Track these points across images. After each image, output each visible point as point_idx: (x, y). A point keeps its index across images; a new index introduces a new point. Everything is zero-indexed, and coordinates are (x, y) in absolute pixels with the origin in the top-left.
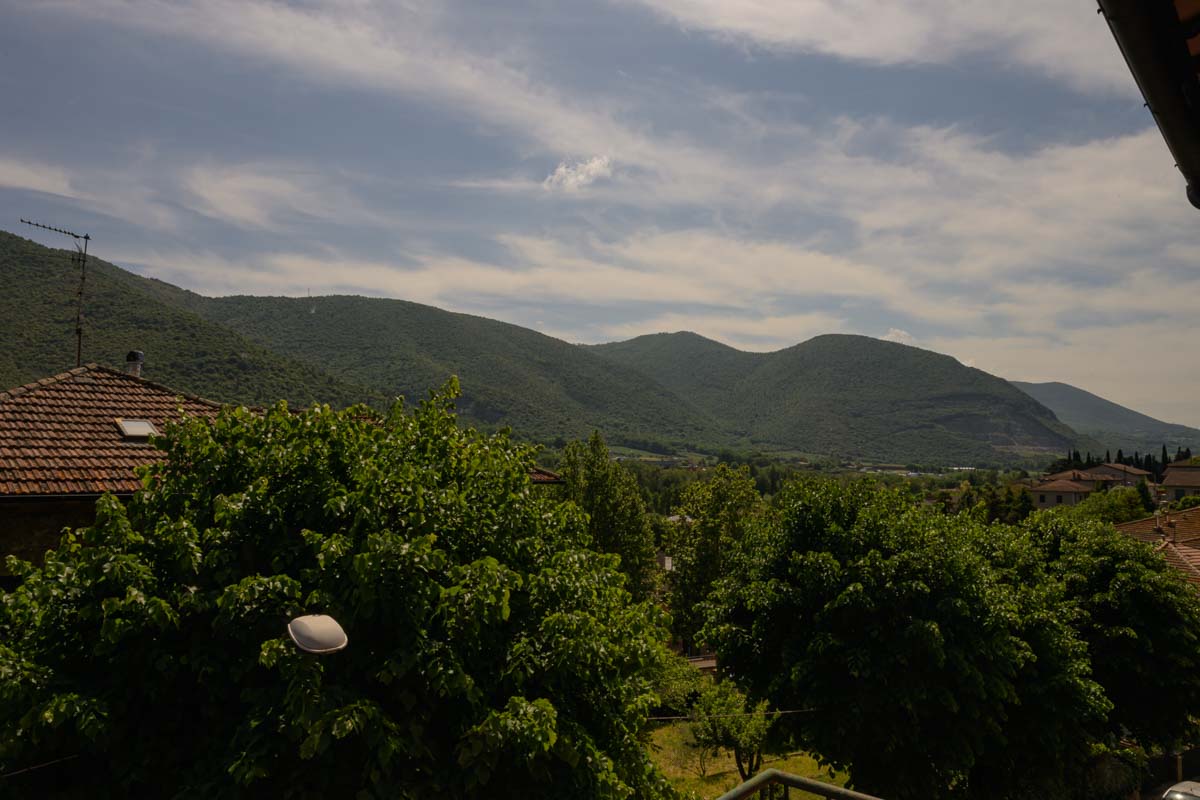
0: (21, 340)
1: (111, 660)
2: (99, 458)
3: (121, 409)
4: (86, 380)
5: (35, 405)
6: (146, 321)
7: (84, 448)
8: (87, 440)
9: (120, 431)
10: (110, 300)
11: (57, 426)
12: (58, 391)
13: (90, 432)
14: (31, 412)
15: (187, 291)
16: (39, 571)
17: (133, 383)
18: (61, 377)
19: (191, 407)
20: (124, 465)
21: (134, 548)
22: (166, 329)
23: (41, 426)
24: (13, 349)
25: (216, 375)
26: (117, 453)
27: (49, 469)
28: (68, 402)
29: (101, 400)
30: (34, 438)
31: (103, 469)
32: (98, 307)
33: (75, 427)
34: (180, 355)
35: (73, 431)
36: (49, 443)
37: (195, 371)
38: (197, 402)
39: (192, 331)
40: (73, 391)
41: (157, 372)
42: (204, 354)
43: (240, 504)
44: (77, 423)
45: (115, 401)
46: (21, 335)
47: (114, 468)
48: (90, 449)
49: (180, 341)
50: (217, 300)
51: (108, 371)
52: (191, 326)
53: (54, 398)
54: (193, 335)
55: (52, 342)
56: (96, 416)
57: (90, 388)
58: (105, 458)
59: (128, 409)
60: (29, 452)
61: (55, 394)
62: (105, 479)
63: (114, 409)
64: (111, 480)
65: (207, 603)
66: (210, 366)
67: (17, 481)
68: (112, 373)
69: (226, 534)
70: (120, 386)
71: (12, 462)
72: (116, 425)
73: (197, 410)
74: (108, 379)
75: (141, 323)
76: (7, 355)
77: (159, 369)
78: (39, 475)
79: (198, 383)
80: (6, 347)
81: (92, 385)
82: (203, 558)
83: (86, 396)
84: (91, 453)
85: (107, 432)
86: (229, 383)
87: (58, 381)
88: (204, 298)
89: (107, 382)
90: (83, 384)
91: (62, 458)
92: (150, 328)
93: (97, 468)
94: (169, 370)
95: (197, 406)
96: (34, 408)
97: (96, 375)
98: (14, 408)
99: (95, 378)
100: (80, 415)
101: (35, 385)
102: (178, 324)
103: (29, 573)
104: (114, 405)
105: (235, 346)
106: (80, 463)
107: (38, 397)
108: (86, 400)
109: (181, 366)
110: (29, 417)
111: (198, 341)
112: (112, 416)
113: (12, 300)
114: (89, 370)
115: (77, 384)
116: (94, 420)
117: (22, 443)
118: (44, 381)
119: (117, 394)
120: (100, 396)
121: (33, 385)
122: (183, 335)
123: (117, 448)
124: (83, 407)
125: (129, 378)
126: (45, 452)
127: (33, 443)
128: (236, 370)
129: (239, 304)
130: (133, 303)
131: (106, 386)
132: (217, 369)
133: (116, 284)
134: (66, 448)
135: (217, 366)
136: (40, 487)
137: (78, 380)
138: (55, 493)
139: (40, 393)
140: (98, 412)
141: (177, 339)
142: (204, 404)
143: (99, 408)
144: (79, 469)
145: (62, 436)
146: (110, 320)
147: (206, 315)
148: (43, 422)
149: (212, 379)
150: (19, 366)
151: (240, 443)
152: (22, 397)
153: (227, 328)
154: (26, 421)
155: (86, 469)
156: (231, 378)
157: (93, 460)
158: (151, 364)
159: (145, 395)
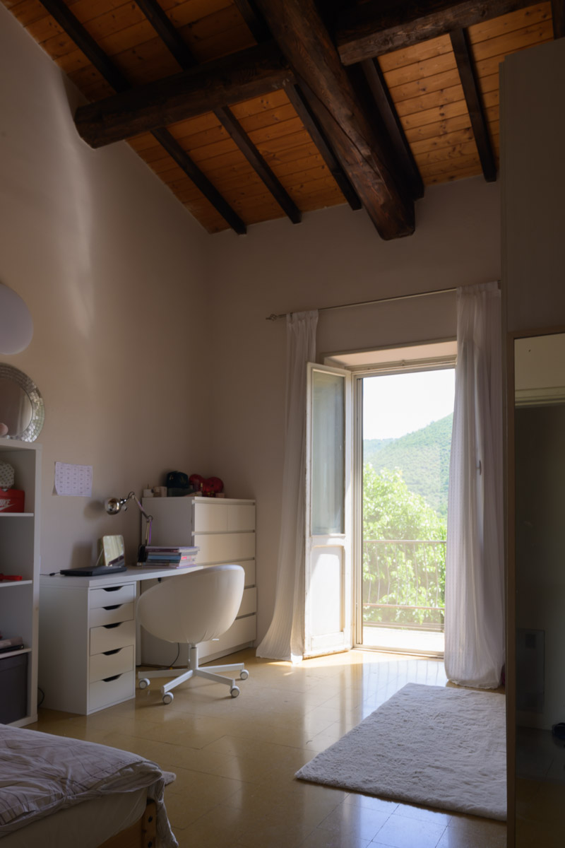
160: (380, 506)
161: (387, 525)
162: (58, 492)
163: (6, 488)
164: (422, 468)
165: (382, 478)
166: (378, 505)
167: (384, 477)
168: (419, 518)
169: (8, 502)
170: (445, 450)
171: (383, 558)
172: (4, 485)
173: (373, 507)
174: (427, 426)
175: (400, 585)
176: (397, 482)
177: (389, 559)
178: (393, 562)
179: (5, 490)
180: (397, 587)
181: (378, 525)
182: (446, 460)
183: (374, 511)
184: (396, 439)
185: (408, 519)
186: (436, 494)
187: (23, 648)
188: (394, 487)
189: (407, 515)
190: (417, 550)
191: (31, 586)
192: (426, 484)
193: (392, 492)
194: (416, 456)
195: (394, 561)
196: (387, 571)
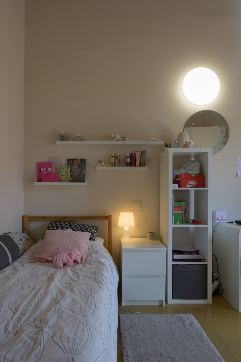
162: (239, 175)
163: (194, 174)
169: (195, 182)
172: (193, 173)
179: (193, 176)
187: (203, 262)
191: (207, 228)
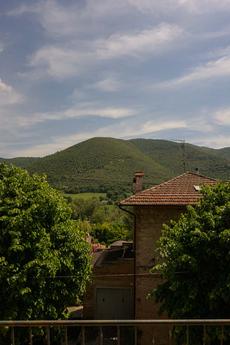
0: (174, 166)
1: (195, 248)
2: (190, 196)
3: (195, 183)
4: (187, 176)
5: (176, 183)
6: (202, 158)
7: (187, 193)
8: (188, 191)
9: (195, 189)
10: (193, 154)
11: (181, 188)
12: (181, 179)
13: (188, 189)
14: (176, 185)
15: (211, 148)
16: (177, 224)
17: (197, 176)
18: (181, 176)
19: (212, 182)
20: (192, 198)
21: (198, 219)
22: (207, 160)
23: (178, 188)
24: (173, 169)
25: (221, 171)
26: (194, 194)
27: (180, 199)
28: (183, 182)
29: (190, 181)
30: (177, 191)
31: (192, 199)
32: (190, 156)
33: (185, 188)
34: (211, 166)
35: (185, 189)
36: (180, 192)
37: (216, 170)
38: (213, 180)
39: (214, 159)
40: (184, 179)
41: (205, 171)
42: (217, 165)
43: (224, 209)
44: (185, 187)
45: (193, 181)
46: (174, 165)
47: (194, 198)
48: (188, 193)
49: (211, 163)
50: (219, 150)
51: (191, 173)
52: (213, 158)
53: (180, 181)
54: (214, 161)
55: (181, 166)
56: (189, 185)
57: (188, 178)
58: (192, 196)
59: (197, 183)
60: (176, 194)
61: (180, 180)
62: (192, 201)
63: (193, 183)
64: (194, 201)
65: (217, 236)
66: (219, 169)
67: (174, 201)
68: (192, 174)
69: (220, 217)
70: (194, 177)
71: (172, 197)
72: (194, 187)
73: (214, 183)
74: (191, 175)
75: (200, 159)
76: (172, 170)
77: (206, 171)
78: (178, 200)
79: (217, 174)
80: (171, 168)
81: (188, 177)
82: (215, 223)
83: (187, 180)
84: (189, 194)
85: (192, 189)
86: (225, 173)
87: (181, 177)
88: (216, 150)
89: (191, 176)
90: (186, 177)
91: (183, 196)
92: (203, 160)
93: (190, 198)
94: (209, 171)
95: (214, 181)
96: (176, 184)
97: (189, 174)
98: (172, 184)
99: (189, 175)
100: (186, 185)
101: (176, 178)
102: (210, 158)
103: (175, 224)
104: (193, 182)
105: (226, 162)
106: (186, 197)
107: (177, 181)
108: (187, 181)
109: (212, 169)
110: (175, 186)
111: (215, 162)
112: (193, 185)
113: (172, 157)
114: (187, 174)
115: (185, 177)
116: (189, 186)
117: (174, 192)
118: (178, 177)
119: (194, 179)
120: (190, 180)
121: (175, 178)
122: (211, 161)
123: (194, 193)
124: (186, 183)
125: (196, 175)
126: (179, 194)
127: (176, 192)
128: (227, 169)
129: (226, 150)
130: (198, 154)
131: (191, 177)
132: (221, 169)
133: (194, 149)
134: (183, 193)
135: (221, 168)
136: (178, 203)
137: (185, 176)
138: (181, 204)
139: (177, 180)
140: (190, 184)
141: (210, 162)
142: (215, 181)
143: (190, 183)
144: (186, 198)
145: (182, 190)
146: (193, 159)
147: (217, 154)
148: (178, 187)
149: (220, 172)
150: (174, 173)
151: (222, 192)
152: (174, 181)
153: (223, 157)
154: (175, 187)
155: (188, 199)
156: (225, 172)
157: (189, 196)
158: (204, 169)
159: (200, 179)
160: (31, 198)
161: (35, 209)
164: (52, 171)
165: (34, 179)
166: (30, 197)
167: (35, 178)
168: (56, 205)
170: (62, 164)
171: (31, 233)
173: (26, 198)
174: (55, 153)
175: (42, 253)
176: (43, 182)
177: (35, 234)
178: (37, 236)
180: (39, 254)
181: (29, 210)
182: (62, 168)
183: (27, 200)
184: (41, 158)
185: (49, 205)
186: (58, 182)
188: (41, 185)
189: (48, 203)
190: (53, 225)
192: (53, 177)
193: (40, 188)
194: (50, 166)
195: (38, 234)
196: (33, 241)
